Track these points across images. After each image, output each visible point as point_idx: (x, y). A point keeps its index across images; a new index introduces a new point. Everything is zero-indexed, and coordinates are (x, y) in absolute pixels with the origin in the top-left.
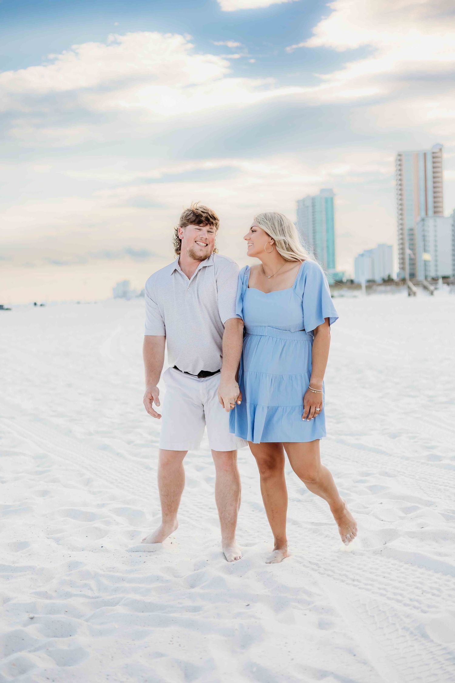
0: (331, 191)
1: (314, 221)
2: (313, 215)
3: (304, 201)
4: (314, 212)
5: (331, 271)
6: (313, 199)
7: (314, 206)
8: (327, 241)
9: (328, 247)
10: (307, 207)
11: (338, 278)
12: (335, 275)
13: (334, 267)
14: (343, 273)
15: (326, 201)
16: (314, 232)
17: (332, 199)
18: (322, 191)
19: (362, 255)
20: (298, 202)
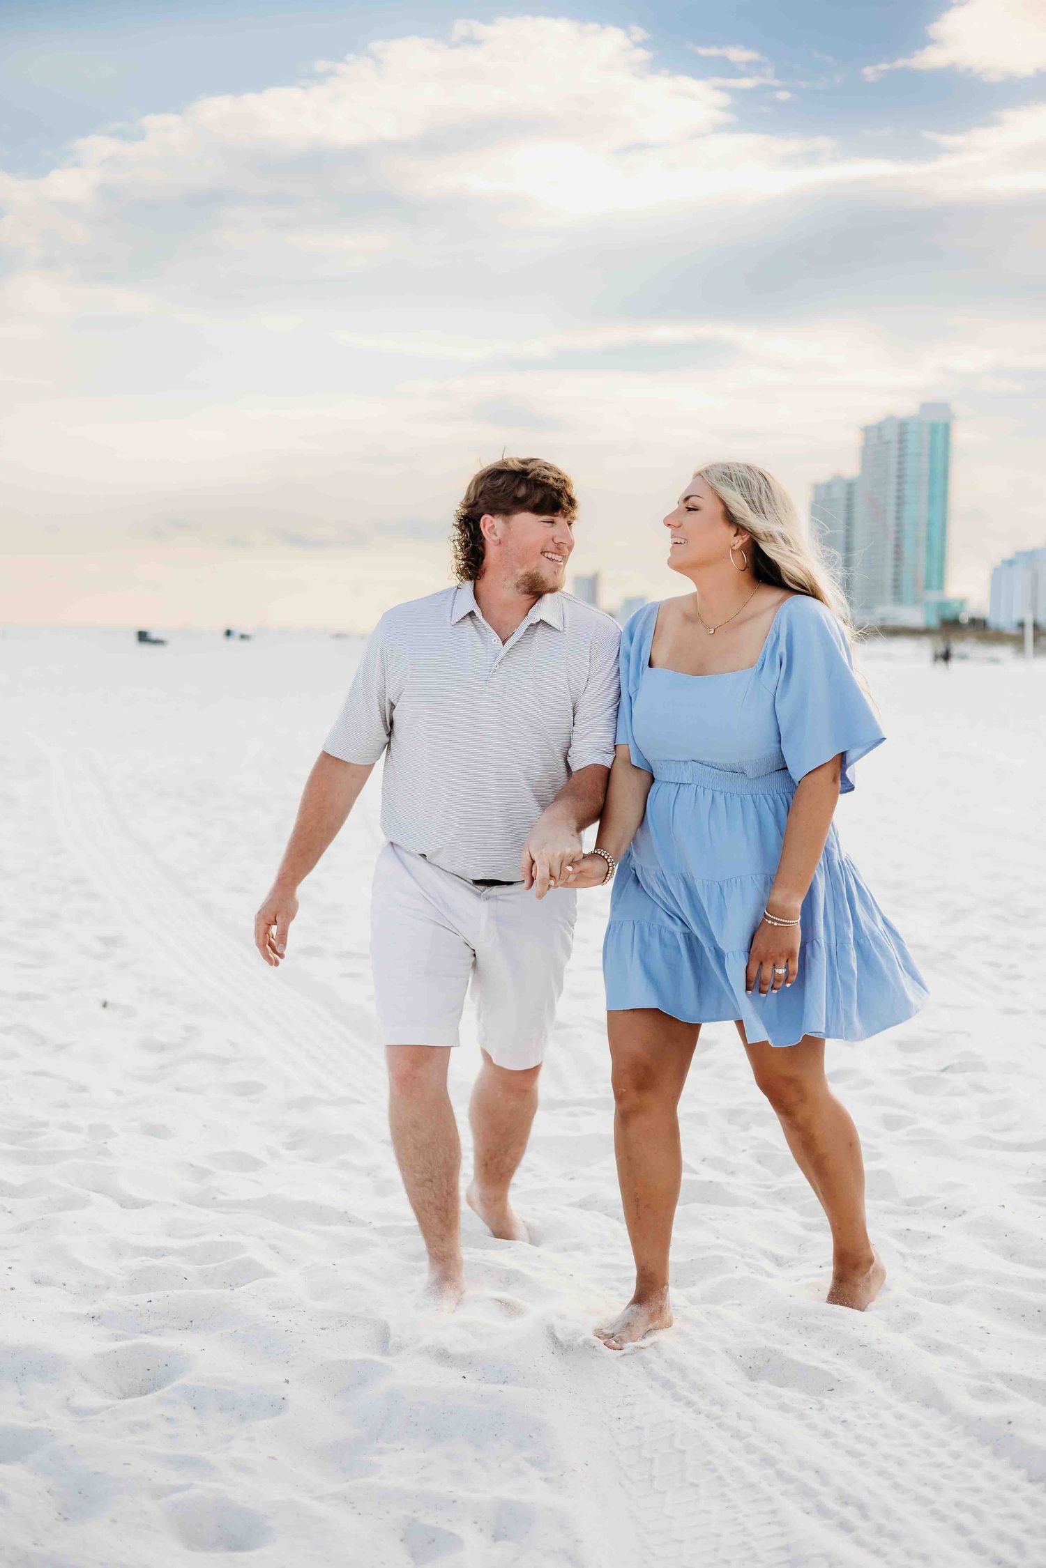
0: (944, 407)
1: (901, 476)
2: (900, 463)
3: (879, 428)
4: (902, 455)
5: (933, 596)
6: (903, 427)
7: (902, 441)
8: (929, 524)
9: (929, 538)
10: (887, 443)
11: (949, 614)
12: (942, 605)
13: (941, 586)
14: (962, 603)
15: (933, 429)
16: (900, 500)
17: (947, 428)
18: (924, 406)
19: (1010, 563)
20: (867, 429)
